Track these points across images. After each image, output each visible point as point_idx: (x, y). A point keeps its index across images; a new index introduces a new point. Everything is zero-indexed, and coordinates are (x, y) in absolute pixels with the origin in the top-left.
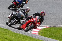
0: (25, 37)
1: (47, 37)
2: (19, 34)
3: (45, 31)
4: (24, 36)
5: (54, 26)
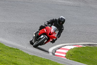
0: (44, 62)
1: (79, 62)
3: (77, 52)
4: (43, 60)
5: (91, 45)
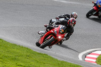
2: (66, 62)
4: (73, 66)
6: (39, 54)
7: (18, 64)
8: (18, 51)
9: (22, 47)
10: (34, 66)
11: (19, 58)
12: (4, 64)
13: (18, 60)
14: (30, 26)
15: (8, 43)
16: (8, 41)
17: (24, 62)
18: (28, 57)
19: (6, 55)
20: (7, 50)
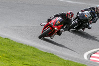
4: (78, 65)
6: (45, 53)
7: (24, 63)
8: (25, 50)
9: (29, 47)
10: (40, 65)
11: (26, 57)
12: (11, 63)
13: (25, 59)
14: (36, 25)
15: (15, 42)
16: (15, 41)
17: (30, 61)
18: (34, 57)
19: (13, 54)
20: (13, 50)
